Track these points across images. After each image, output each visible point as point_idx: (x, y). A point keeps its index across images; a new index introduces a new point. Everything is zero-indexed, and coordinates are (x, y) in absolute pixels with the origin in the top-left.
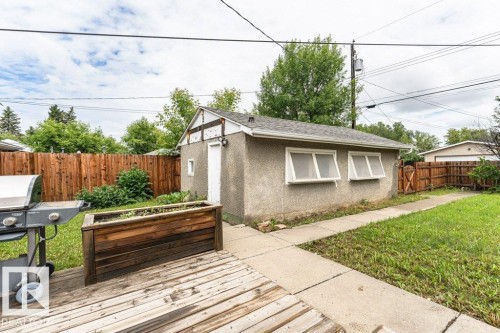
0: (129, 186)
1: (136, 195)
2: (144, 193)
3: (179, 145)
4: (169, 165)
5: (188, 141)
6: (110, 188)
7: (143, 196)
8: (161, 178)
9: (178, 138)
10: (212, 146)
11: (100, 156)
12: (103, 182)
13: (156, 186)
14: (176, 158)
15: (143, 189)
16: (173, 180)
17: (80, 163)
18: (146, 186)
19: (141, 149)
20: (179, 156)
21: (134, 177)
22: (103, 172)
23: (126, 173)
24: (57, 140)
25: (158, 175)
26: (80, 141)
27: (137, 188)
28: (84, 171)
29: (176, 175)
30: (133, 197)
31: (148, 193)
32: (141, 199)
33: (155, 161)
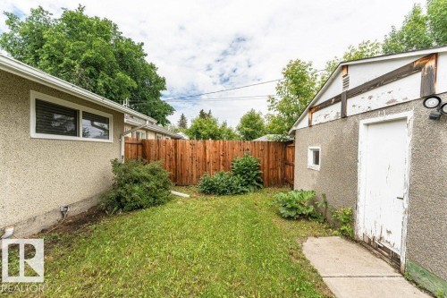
0: (242, 174)
1: (248, 183)
2: (255, 182)
3: (294, 128)
4: (279, 153)
5: (310, 122)
6: (226, 174)
7: (254, 185)
8: (271, 167)
9: (292, 121)
10: (368, 125)
11: (220, 143)
12: (222, 167)
13: (266, 175)
14: (288, 144)
15: (254, 178)
16: (283, 170)
17: (205, 148)
18: (257, 175)
19: (249, 136)
20: (292, 142)
21: (246, 165)
22: (222, 157)
23: (240, 159)
24: (200, 131)
25: (268, 163)
26: (211, 131)
27: (249, 177)
28: (208, 156)
29: (288, 164)
30: (246, 185)
31: (259, 182)
32: (252, 189)
33: (266, 148)
